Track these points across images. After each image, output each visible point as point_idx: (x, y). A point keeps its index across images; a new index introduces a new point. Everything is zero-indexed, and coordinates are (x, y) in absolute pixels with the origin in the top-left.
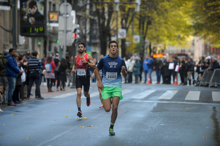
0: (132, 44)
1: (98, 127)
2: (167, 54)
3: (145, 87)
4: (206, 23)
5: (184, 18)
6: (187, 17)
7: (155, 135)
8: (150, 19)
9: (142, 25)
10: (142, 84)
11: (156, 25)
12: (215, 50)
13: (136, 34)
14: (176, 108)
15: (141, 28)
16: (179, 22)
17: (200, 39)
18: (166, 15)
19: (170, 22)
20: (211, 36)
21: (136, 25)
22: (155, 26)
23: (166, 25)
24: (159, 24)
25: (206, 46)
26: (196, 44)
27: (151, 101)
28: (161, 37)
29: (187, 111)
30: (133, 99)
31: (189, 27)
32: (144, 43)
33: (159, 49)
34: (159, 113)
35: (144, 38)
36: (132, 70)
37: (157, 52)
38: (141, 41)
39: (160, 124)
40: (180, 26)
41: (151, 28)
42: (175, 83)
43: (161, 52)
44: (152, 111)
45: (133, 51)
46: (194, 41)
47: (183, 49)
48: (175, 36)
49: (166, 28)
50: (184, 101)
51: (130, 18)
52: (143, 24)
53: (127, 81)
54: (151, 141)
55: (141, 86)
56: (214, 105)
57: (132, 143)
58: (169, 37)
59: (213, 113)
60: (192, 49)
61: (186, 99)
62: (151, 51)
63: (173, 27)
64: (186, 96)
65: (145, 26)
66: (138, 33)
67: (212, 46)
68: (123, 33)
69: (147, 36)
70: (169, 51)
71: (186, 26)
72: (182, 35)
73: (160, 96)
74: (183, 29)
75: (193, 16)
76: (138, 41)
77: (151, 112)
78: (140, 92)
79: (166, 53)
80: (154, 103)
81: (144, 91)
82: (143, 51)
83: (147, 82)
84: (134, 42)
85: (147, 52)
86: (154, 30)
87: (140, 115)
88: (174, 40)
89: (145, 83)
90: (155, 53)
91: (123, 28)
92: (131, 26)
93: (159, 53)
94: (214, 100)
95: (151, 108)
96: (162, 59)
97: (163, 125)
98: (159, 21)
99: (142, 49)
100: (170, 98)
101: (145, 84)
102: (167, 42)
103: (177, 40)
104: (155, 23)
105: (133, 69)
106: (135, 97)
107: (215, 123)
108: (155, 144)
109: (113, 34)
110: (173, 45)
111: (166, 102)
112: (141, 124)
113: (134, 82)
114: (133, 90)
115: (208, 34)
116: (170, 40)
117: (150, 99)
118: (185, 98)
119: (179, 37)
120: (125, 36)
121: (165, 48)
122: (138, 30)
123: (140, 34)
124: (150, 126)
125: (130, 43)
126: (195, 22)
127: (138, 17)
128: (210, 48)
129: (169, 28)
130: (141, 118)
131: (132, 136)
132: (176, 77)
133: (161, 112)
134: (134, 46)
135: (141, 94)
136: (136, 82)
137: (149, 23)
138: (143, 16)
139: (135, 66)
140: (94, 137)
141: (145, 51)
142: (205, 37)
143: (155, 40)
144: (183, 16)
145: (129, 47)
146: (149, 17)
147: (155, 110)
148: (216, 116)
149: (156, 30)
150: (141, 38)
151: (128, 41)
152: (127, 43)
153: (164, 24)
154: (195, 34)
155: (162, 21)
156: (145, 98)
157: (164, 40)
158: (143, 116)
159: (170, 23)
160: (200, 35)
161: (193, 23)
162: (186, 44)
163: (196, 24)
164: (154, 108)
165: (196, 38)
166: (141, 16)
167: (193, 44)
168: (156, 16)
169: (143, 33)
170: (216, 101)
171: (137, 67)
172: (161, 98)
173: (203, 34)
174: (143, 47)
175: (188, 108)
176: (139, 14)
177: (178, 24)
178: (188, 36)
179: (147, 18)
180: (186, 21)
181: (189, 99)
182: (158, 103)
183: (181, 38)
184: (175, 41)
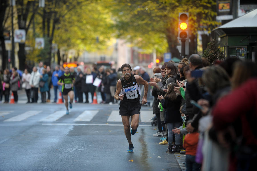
0: (34, 50)
1: (4, 154)
2: (82, 64)
3: (56, 107)
4: (132, 22)
5: (104, 14)
6: (108, 13)
7: (75, 161)
8: (58, 16)
9: (46, 24)
10: (51, 103)
11: (66, 23)
12: (145, 58)
13: (38, 37)
14: (97, 132)
15: (46, 27)
16: (97, 20)
17: (126, 43)
18: (79, 10)
19: (85, 19)
20: (139, 39)
21: (38, 24)
22: (66, 26)
23: (79, 24)
24: (69, 22)
25: (133, 52)
26: (121, 49)
27: (66, 124)
28: (73, 41)
29: (111, 134)
30: (42, 122)
31: (111, 27)
32: (51, 48)
33: (70, 56)
34: (76, 137)
35: (50, 42)
36: (37, 85)
37: (68, 60)
38: (46, 45)
39: (78, 149)
40: (98, 26)
41: (59, 28)
42: (94, 101)
43: (73, 61)
44: (68, 135)
45: (36, 60)
46: (117, 45)
47: (103, 55)
48: (93, 39)
49: (80, 28)
50: (106, 122)
51: (30, 15)
52: (49, 22)
53: (31, 100)
54: (70, 166)
55: (50, 106)
56: (143, 127)
57: (48, 169)
58: (84, 40)
59: (141, 136)
60: (115, 56)
61: (109, 120)
62: (59, 59)
63: (89, 27)
64: (109, 116)
65: (51, 25)
66: (41, 35)
67: (141, 51)
68: (21, 34)
69: (54, 38)
70: (84, 59)
71: (106, 25)
72: (101, 38)
73: (76, 117)
74: (102, 29)
75: (115, 12)
76: (43, 46)
77: (67, 137)
78: (50, 114)
79: (81, 61)
80: (69, 126)
81: (55, 112)
82: (50, 59)
83: (58, 101)
84: (37, 47)
85: (54, 61)
86: (63, 31)
87: (54, 140)
88: (90, 44)
89: (55, 102)
90: (65, 62)
91: (20, 28)
92: (31, 26)
93: (70, 62)
94: (142, 121)
95: (67, 132)
96: (76, 71)
97: (83, 149)
98: (69, 18)
99: (48, 56)
100: (89, 120)
101: (55, 104)
102: (82, 47)
103: (95, 44)
104: (64, 21)
105: (39, 84)
106: (44, 119)
107: (142, 146)
108: (75, 169)
109: (7, 37)
110: (89, 51)
111: (84, 125)
112: (56, 150)
113: (39, 101)
114: (40, 112)
115: (135, 36)
116: (86, 44)
117: (64, 121)
118: (107, 119)
119: (97, 40)
120: (24, 39)
121: (78, 55)
122: (41, 30)
123: (44, 36)
124: (67, 151)
125: (31, 49)
126: (118, 20)
127: (42, 13)
128: (139, 54)
129: (83, 27)
130: (56, 143)
131: (48, 163)
132: (95, 94)
133: (79, 136)
134: (37, 53)
135: (51, 115)
136: (44, 101)
137: (57, 21)
138: (48, 11)
139: (41, 80)
140: (2, 165)
141: (52, 59)
142: (131, 40)
143: (65, 45)
144: (102, 12)
145: (29, 54)
146: (56, 13)
147: (71, 134)
148: (144, 139)
149: (66, 30)
150: (45, 42)
151: (29, 46)
152: (27, 49)
153: (76, 23)
154: (119, 37)
155: (75, 18)
156: (57, 120)
157: (78, 45)
158: (57, 141)
159: (84, 22)
160: (124, 38)
161: (115, 20)
162: (107, 49)
163: (120, 22)
164: (71, 131)
165: (120, 41)
166: (44, 11)
167: (116, 49)
168: (66, 12)
169: (48, 35)
170: (145, 122)
171: (45, 82)
172: (77, 119)
173: (129, 36)
174: (50, 53)
175: (111, 131)
176: (42, 9)
177: (96, 23)
178: (109, 38)
179: (53, 15)
180: (106, 18)
181: (113, 121)
182: (74, 126)
183: (100, 41)
184: (92, 46)
